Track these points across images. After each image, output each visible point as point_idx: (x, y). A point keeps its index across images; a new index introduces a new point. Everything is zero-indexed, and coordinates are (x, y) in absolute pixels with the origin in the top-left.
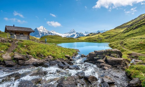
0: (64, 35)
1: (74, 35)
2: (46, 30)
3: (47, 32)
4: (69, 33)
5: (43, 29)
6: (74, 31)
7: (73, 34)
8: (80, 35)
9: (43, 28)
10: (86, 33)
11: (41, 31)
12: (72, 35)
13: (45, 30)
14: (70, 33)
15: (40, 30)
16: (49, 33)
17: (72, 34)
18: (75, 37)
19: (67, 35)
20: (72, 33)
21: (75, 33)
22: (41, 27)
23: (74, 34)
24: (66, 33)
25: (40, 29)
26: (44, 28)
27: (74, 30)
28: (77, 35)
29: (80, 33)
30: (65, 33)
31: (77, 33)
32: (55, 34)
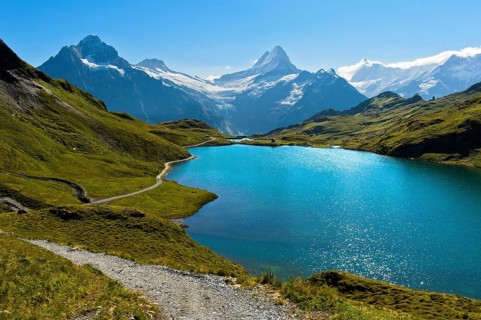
0: (217, 89)
4: (250, 73)
7: (280, 84)
14: (259, 75)
18: (290, 101)
19: (239, 90)
21: (293, 76)
23: (286, 80)
28: (307, 91)
29: (325, 75)
31: (304, 75)
32: (167, 81)
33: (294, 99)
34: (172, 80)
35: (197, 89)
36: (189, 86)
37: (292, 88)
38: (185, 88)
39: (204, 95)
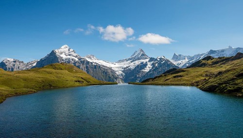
0: (117, 65)
1: (144, 65)
2: (75, 55)
3: (77, 59)
4: (129, 59)
5: (67, 52)
6: (143, 55)
7: (142, 63)
8: (159, 63)
9: (67, 49)
10: (176, 57)
11: (64, 56)
12: (138, 66)
13: (73, 53)
14: (133, 60)
15: (62, 56)
16: (81, 62)
17: (137, 63)
18: (147, 70)
19: (125, 66)
20: (139, 59)
21: (147, 60)
22: (63, 47)
23: (144, 61)
24: (123, 61)
25: (61, 53)
26: (71, 50)
27: (142, 50)
28: (153, 64)
29: (161, 59)
30: (120, 61)
31: (151, 59)
32: (95, 63)
33: (148, 69)
34: (97, 62)
35: (108, 66)
36: (105, 65)
37: (147, 65)
38: (103, 66)
39: (110, 68)
